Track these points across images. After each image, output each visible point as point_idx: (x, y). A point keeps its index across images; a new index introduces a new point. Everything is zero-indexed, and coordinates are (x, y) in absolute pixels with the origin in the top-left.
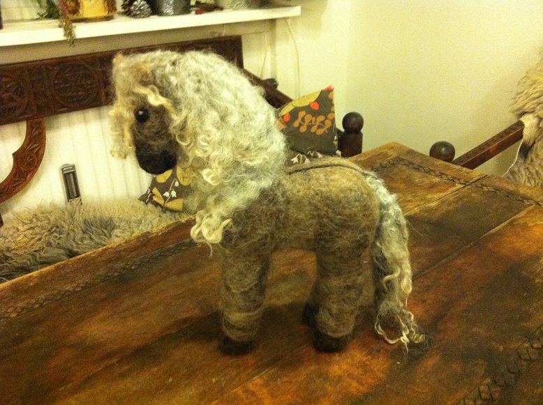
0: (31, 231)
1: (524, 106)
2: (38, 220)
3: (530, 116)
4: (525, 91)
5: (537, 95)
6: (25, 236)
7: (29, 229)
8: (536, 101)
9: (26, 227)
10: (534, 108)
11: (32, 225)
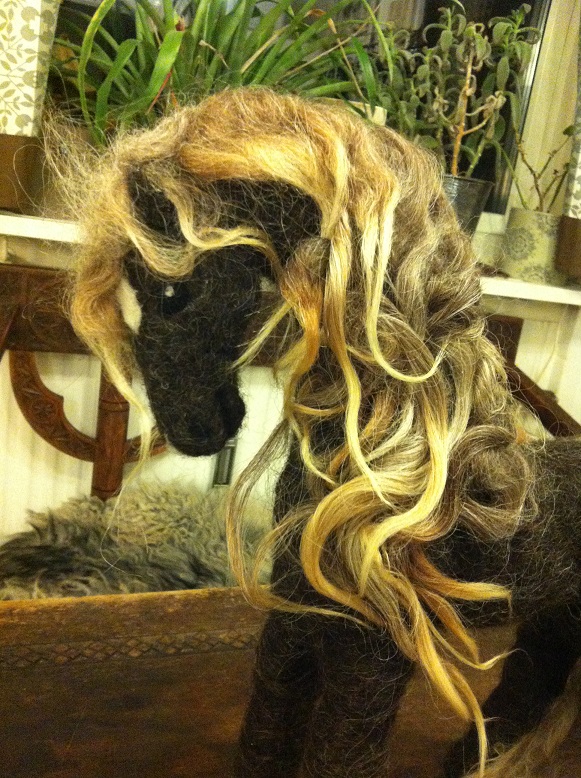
0: (153, 514)
2: (167, 500)
6: (144, 518)
7: (152, 511)
9: (150, 506)
11: (158, 507)
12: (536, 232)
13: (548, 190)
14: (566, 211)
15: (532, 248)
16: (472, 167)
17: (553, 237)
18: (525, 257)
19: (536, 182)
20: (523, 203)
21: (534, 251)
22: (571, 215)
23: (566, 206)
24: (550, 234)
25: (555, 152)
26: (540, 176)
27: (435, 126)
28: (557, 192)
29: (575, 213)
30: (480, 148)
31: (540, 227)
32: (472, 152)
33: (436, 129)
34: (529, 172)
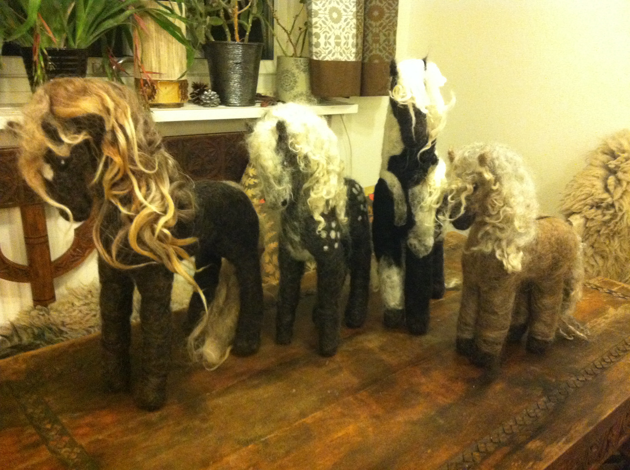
1: (572, 207)
3: (578, 216)
4: (572, 194)
5: (583, 197)
7: (84, 305)
8: (583, 202)
10: (580, 209)
11: (87, 302)
12: (296, 71)
13: (298, 41)
14: (312, 55)
15: (296, 82)
16: (248, 34)
17: (307, 73)
18: (292, 88)
19: (289, 37)
20: (284, 52)
21: (297, 84)
22: (315, 58)
23: (311, 52)
24: (304, 72)
25: (297, 16)
26: (291, 32)
27: (218, 8)
28: (304, 43)
29: (317, 57)
30: (250, 21)
31: (298, 67)
32: (246, 24)
33: (218, 11)
34: (283, 31)
